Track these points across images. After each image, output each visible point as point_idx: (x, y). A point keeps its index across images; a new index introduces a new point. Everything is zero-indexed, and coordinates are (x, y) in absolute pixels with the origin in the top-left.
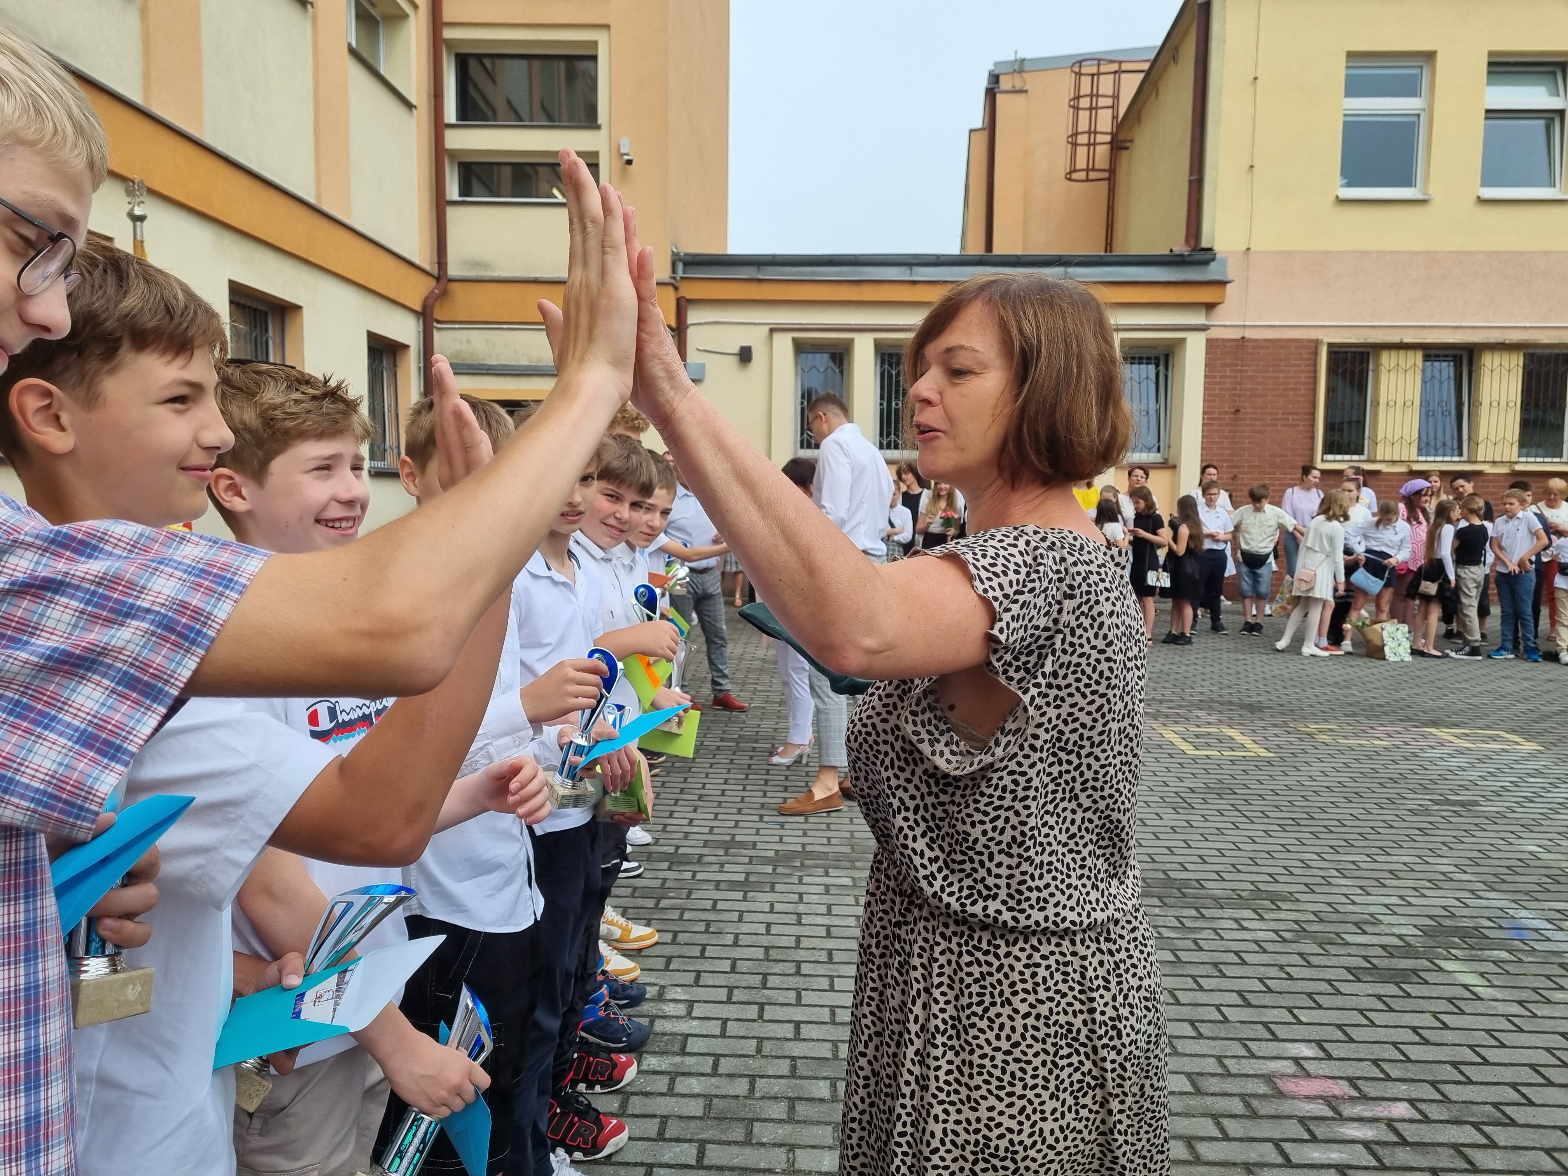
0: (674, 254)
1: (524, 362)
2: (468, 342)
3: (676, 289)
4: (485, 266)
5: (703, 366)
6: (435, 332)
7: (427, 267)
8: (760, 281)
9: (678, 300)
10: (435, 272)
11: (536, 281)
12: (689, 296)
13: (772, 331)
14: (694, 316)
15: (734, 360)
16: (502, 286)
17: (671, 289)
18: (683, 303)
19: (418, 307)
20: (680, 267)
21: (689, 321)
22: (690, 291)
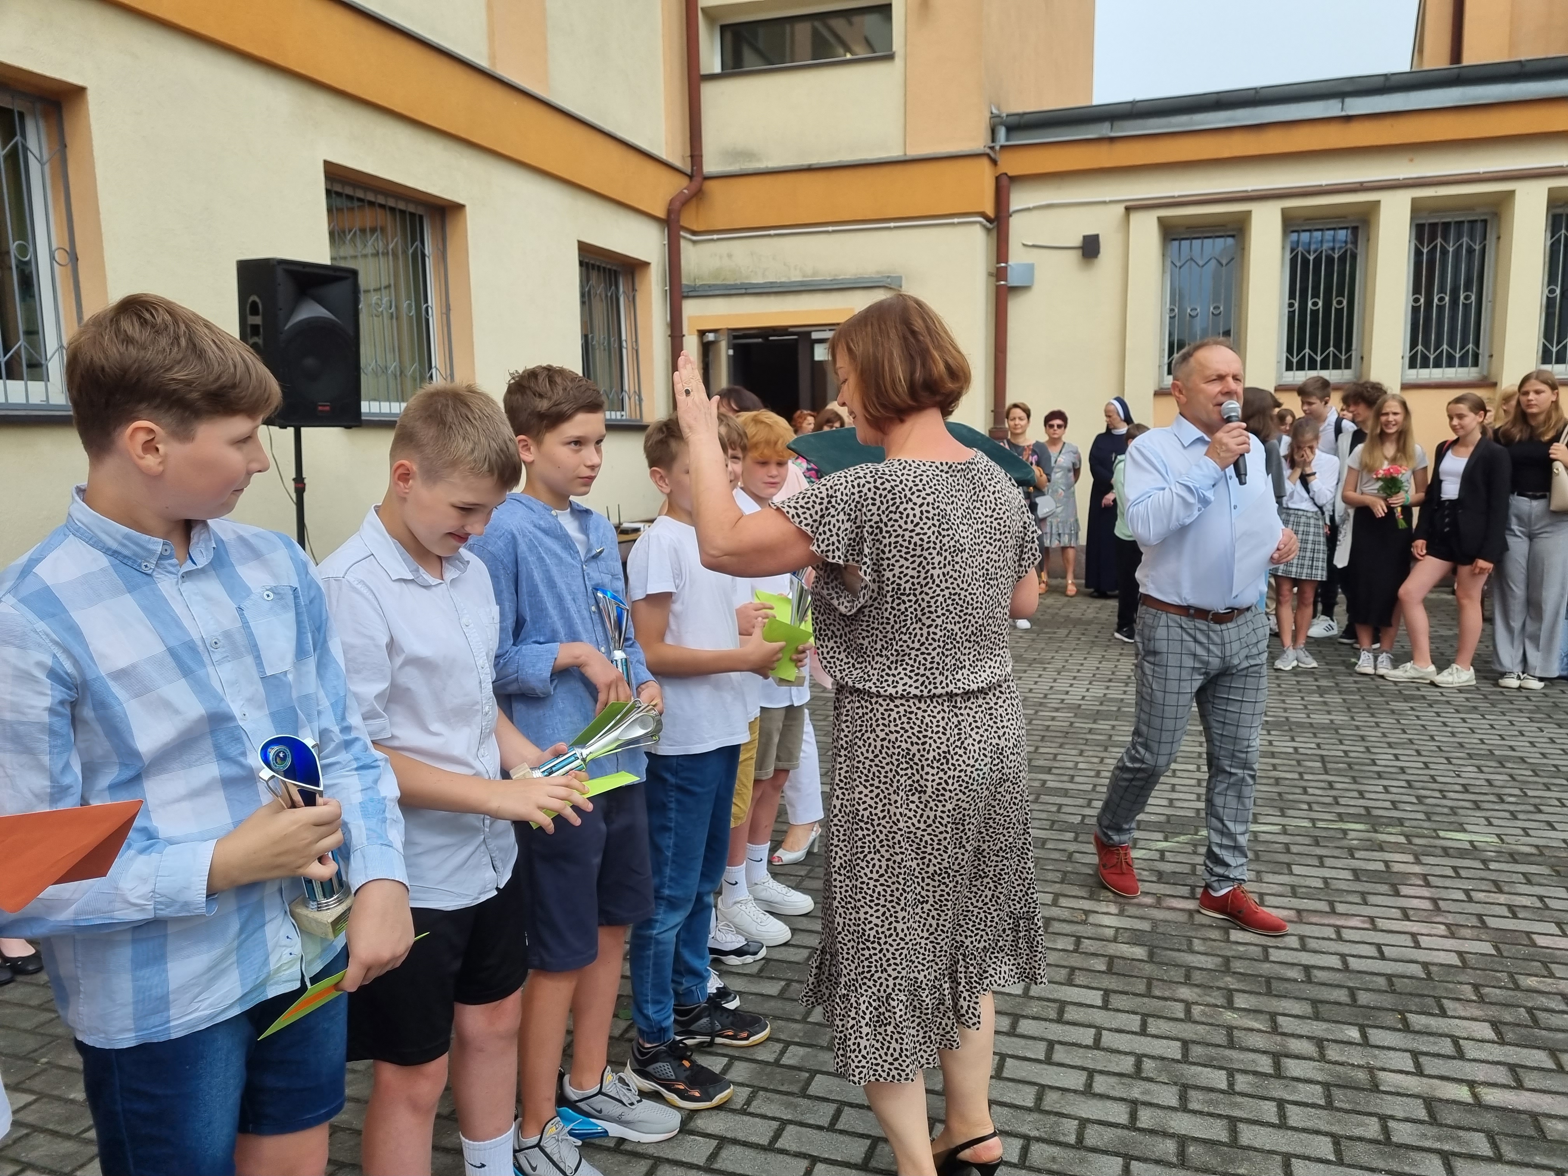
0: (993, 116)
1: (796, 277)
2: (730, 256)
3: (994, 162)
4: (749, 155)
5: (1031, 268)
6: (683, 244)
7: (678, 163)
8: (1112, 140)
9: (997, 179)
10: (688, 170)
11: (810, 169)
12: (1010, 174)
13: (1128, 209)
14: (1018, 199)
15: (1074, 257)
16: (768, 179)
17: (985, 163)
18: (1004, 181)
19: (661, 214)
20: (1002, 132)
21: (1014, 206)
22: (1012, 164)
